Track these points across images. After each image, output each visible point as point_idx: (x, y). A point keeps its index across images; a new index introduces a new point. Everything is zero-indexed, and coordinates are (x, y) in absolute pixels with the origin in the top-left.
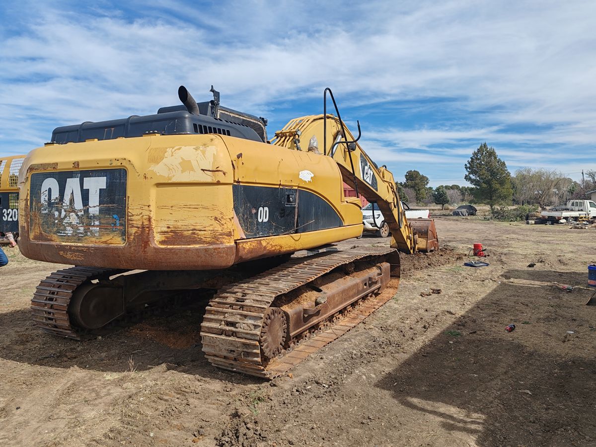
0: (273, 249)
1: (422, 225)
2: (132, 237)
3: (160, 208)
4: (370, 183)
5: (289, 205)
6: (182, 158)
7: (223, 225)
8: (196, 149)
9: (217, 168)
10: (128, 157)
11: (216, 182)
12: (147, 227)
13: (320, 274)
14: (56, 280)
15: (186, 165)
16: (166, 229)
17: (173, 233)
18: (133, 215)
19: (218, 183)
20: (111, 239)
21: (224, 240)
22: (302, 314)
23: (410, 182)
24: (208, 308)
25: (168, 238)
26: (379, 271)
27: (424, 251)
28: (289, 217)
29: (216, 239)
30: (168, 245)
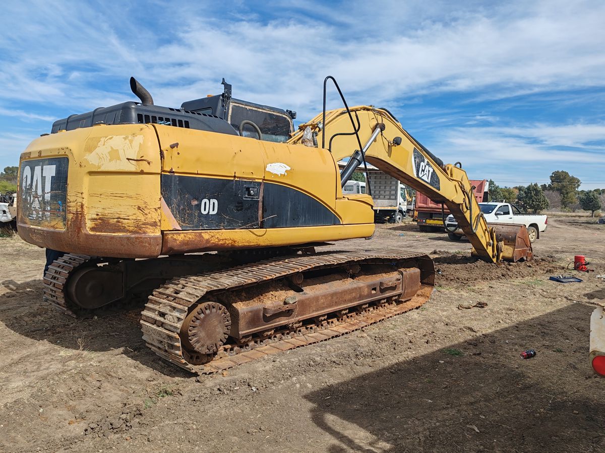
0: (221, 242)
1: (509, 231)
2: (69, 223)
3: (91, 195)
4: (429, 181)
5: (250, 198)
6: (112, 148)
7: (146, 214)
8: (125, 139)
9: (142, 157)
10: (70, 146)
11: (139, 171)
12: (80, 214)
13: (286, 272)
14: (63, 261)
15: (114, 155)
16: (95, 216)
17: (101, 220)
18: (70, 202)
19: (142, 173)
20: (57, 224)
21: (147, 230)
22: (262, 312)
23: (556, 184)
24: (150, 297)
25: (96, 225)
26: (400, 276)
27: (509, 260)
28: (249, 211)
29: (139, 227)
30: (96, 232)
